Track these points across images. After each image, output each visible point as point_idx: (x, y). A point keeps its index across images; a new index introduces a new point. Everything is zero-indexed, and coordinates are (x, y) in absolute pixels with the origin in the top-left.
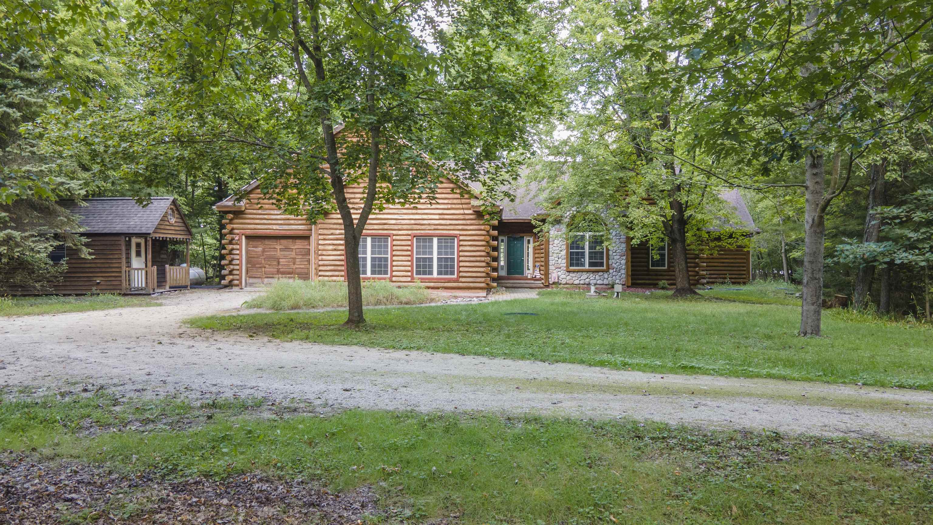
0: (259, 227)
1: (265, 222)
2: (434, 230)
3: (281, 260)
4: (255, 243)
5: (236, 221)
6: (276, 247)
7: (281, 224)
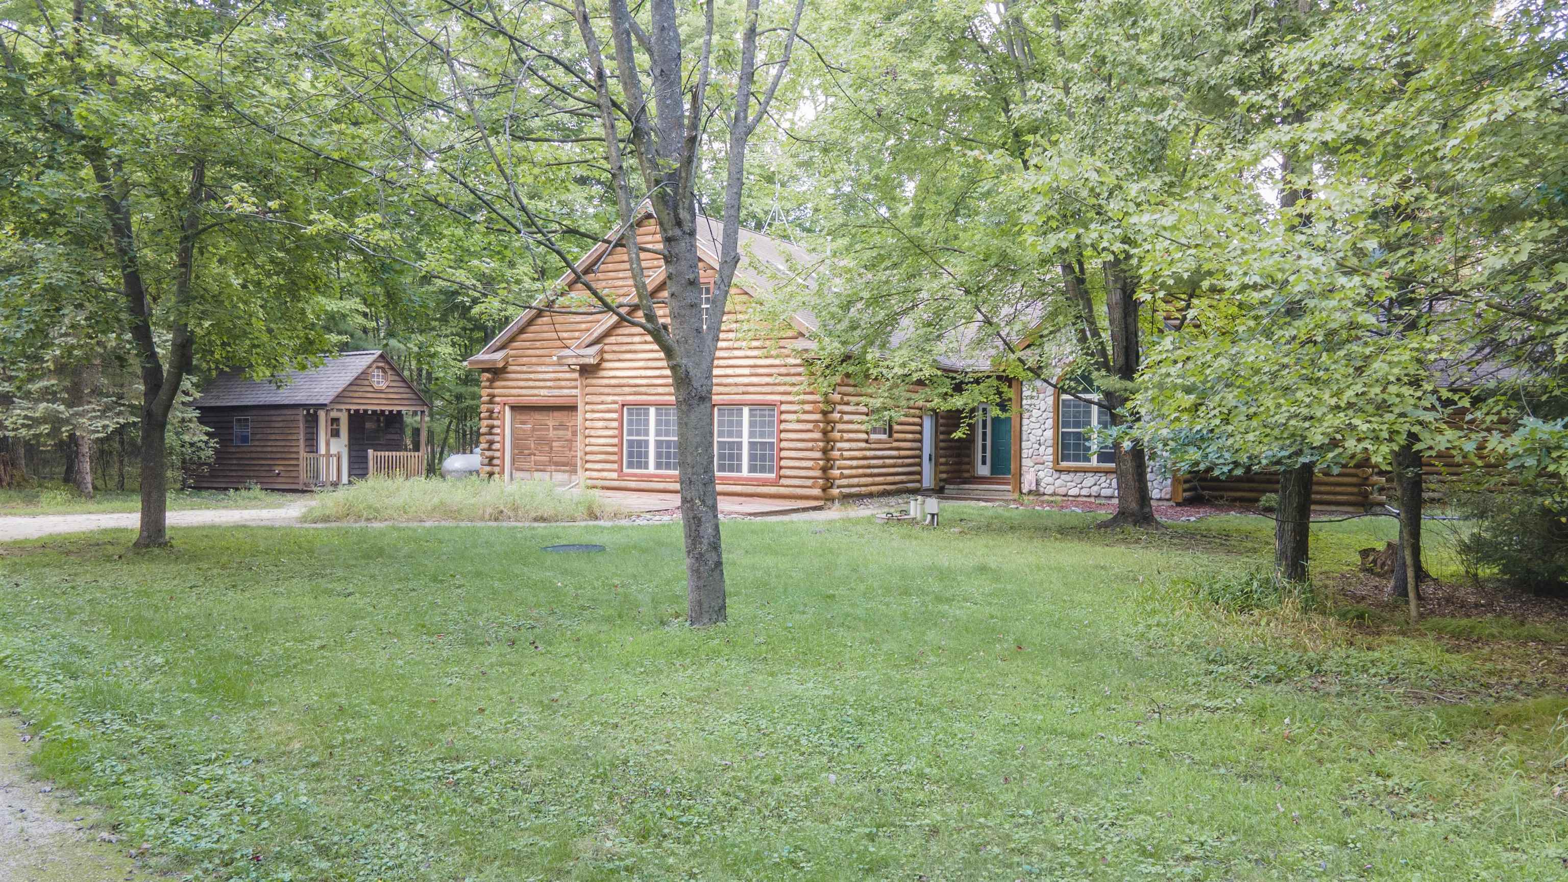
0: (524, 392)
1: (531, 384)
2: (743, 393)
3: (554, 444)
4: (524, 417)
5: (498, 384)
6: (548, 422)
7: (550, 387)
